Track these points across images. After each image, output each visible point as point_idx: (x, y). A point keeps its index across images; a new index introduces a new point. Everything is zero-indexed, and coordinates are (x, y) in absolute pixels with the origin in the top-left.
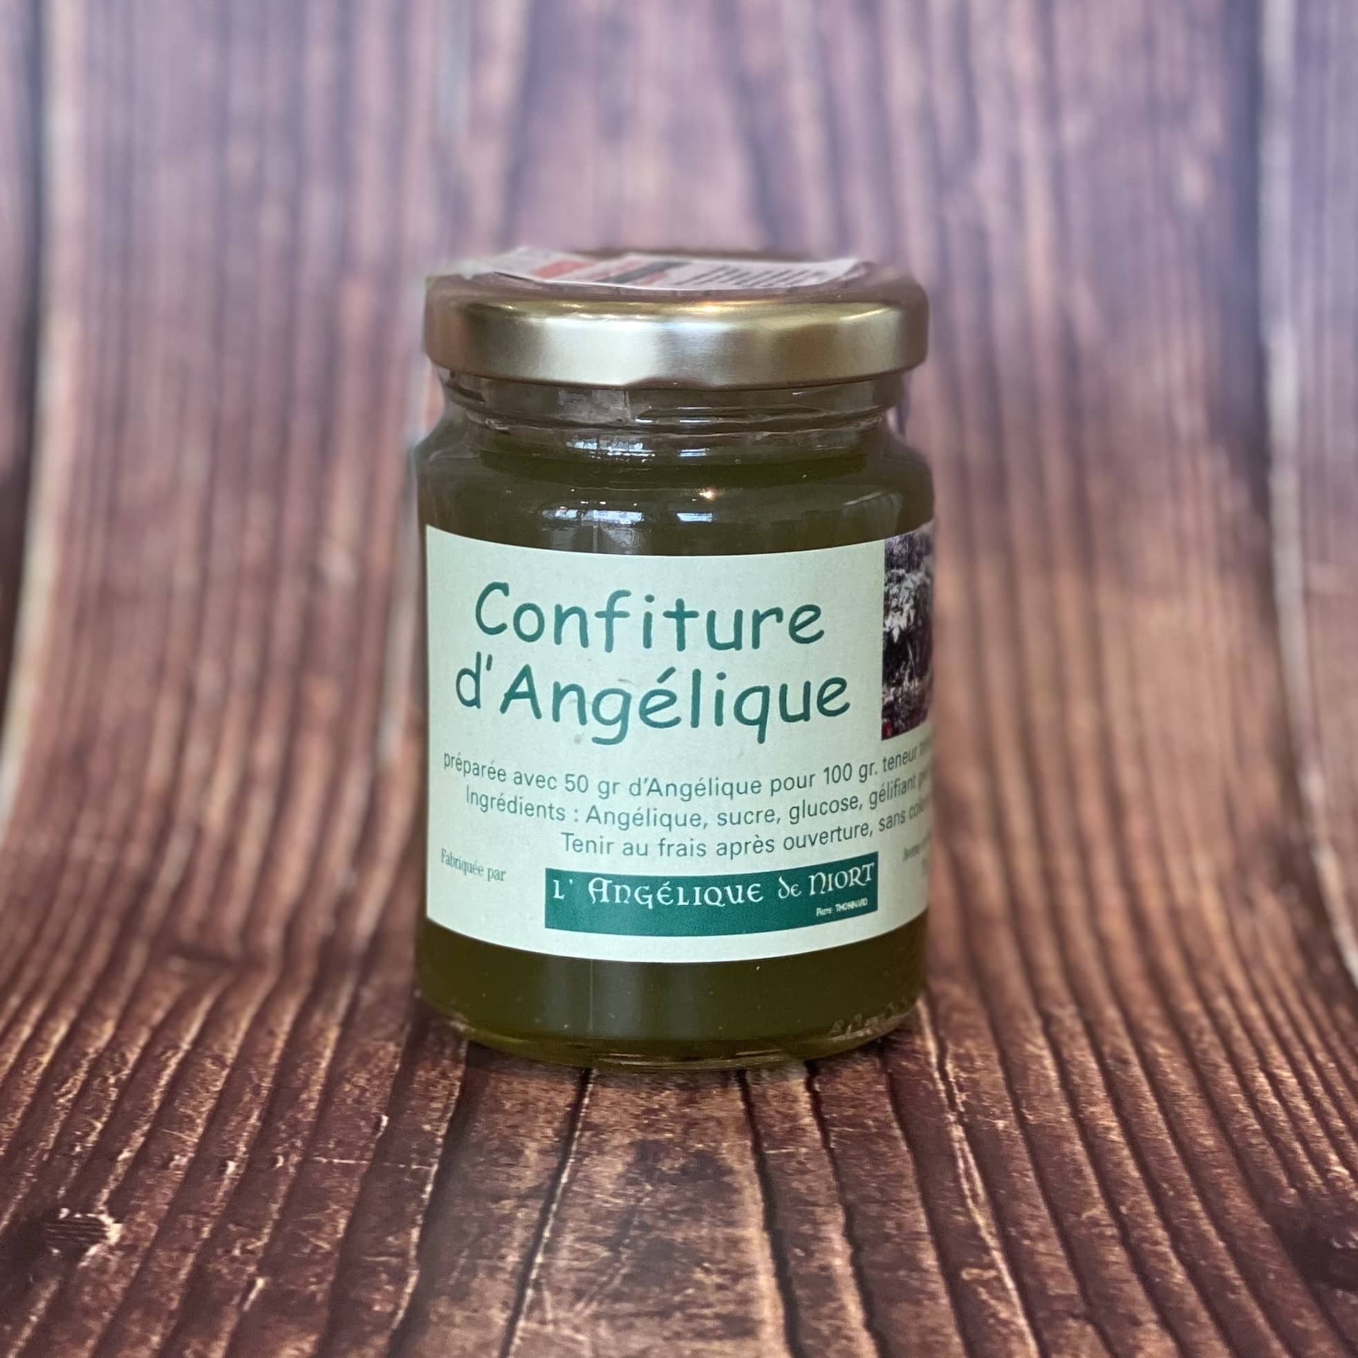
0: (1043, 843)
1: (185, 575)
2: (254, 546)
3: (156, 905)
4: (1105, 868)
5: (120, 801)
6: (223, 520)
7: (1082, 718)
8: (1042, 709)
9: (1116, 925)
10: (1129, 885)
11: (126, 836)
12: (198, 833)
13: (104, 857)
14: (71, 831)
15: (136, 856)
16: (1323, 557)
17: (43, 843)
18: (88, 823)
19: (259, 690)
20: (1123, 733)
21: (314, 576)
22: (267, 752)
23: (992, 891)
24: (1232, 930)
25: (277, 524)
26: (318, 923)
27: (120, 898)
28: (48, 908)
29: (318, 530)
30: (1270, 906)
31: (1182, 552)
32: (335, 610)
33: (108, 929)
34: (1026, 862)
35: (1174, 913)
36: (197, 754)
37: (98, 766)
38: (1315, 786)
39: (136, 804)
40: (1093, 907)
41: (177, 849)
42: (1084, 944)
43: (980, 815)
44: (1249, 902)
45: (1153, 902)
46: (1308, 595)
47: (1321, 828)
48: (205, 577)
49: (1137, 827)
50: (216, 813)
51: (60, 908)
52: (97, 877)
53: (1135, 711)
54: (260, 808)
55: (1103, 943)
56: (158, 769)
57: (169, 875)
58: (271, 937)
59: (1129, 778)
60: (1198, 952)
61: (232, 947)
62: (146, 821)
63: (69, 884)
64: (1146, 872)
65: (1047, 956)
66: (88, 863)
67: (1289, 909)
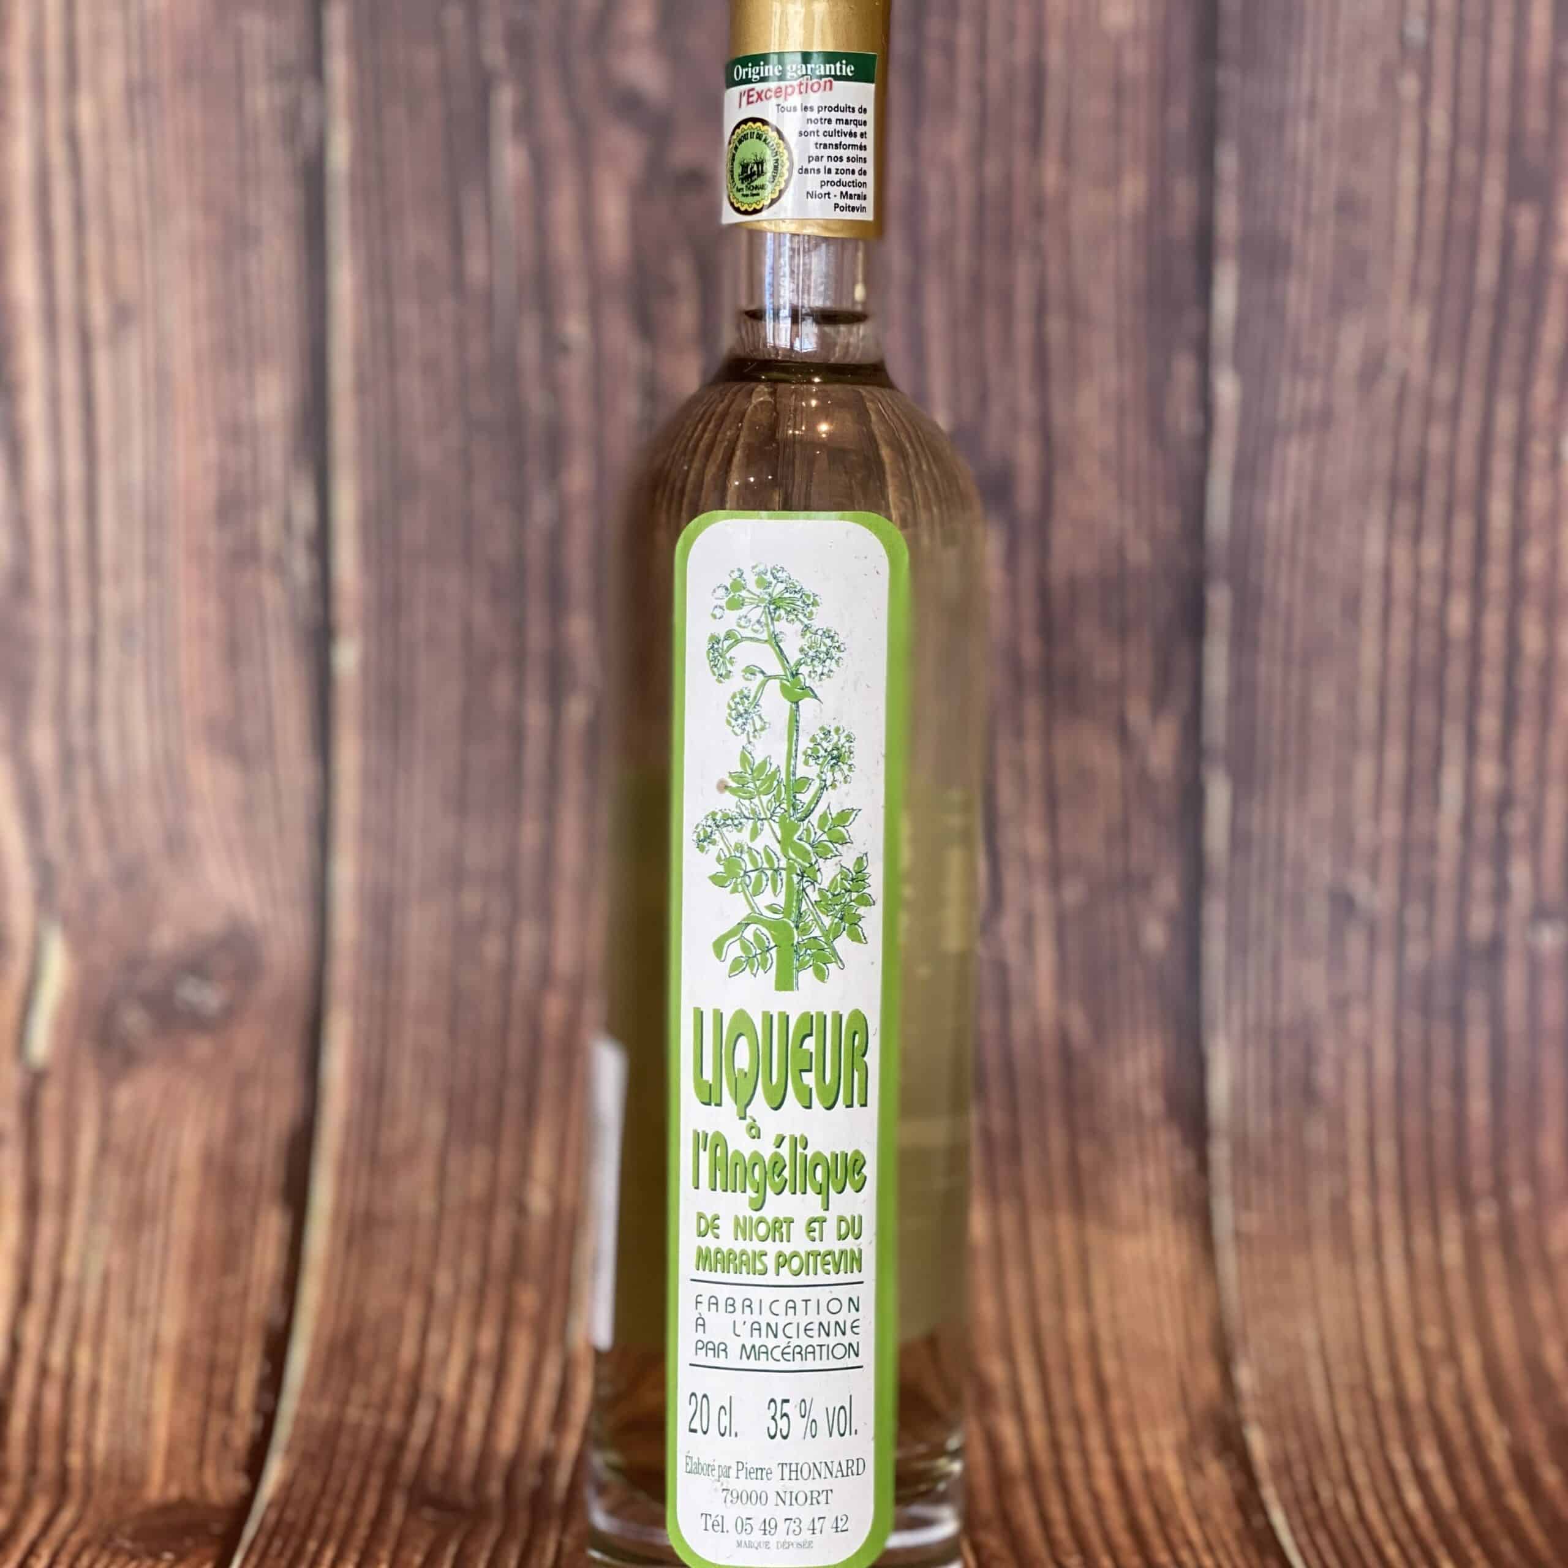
0: (1051, 1419)
1: (427, 1205)
2: (478, 1185)
3: (410, 1461)
4: (1095, 1439)
5: (380, 1376)
6: (454, 1166)
7: (1076, 1323)
8: (1047, 1315)
9: (1105, 1484)
10: (1113, 1452)
11: (385, 1406)
12: (439, 1403)
13: (370, 1421)
14: (344, 1401)
15: (394, 1421)
16: (1247, 1206)
17: (324, 1411)
18: (358, 1394)
19: (481, 1294)
20: (1105, 1335)
21: (522, 1209)
22: (488, 1341)
23: (1014, 1455)
24: (1188, 1490)
25: (495, 1167)
26: (529, 1479)
27: (383, 1456)
28: (331, 1463)
29: (524, 1173)
30: (1216, 1472)
31: (1146, 1200)
32: (536, 1234)
33: (376, 1480)
34: (1038, 1432)
35: (1148, 1476)
36: (436, 1342)
37: (364, 1350)
38: (1245, 1377)
39: (392, 1381)
40: (1088, 1469)
41: (424, 1416)
42: (1082, 1500)
43: (1003, 1396)
44: (1199, 1467)
45: (1131, 1465)
46: (1238, 1235)
47: (1250, 1409)
48: (441, 1207)
49: (1117, 1406)
50: (451, 1386)
51: (340, 1462)
52: (366, 1436)
53: (1114, 1318)
54: (483, 1383)
55: (1096, 1498)
56: (408, 1353)
57: (417, 1438)
58: (495, 1488)
59: (1110, 1368)
60: (1164, 1509)
61: (466, 1497)
62: (400, 1393)
63: (345, 1443)
64: (1125, 1442)
65: (1056, 1511)
66: (359, 1426)
67: (1230, 1473)
